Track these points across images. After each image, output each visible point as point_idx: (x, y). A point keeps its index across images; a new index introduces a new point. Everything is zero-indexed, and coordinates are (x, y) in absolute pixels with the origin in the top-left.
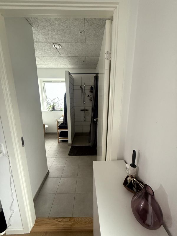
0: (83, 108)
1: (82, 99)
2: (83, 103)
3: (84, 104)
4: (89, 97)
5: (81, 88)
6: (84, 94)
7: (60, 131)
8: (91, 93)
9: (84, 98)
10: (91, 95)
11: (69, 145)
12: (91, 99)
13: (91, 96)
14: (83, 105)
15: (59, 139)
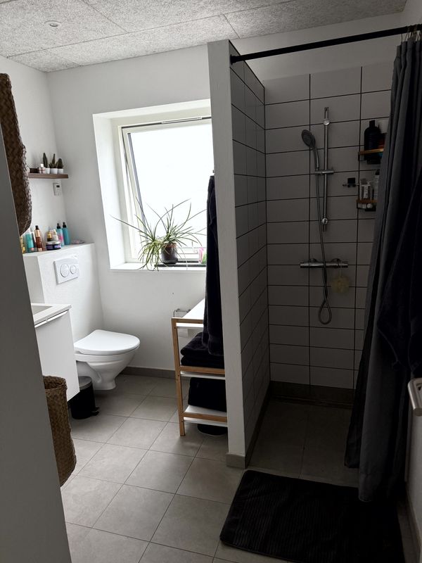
0: (316, 251)
1: (314, 202)
2: (315, 225)
3: (324, 228)
4: (353, 191)
5: (309, 139)
6: (323, 174)
8: (364, 166)
9: (325, 198)
10: (363, 175)
11: (232, 462)
12: (365, 201)
13: (364, 182)
14: (315, 238)
15: (182, 414)
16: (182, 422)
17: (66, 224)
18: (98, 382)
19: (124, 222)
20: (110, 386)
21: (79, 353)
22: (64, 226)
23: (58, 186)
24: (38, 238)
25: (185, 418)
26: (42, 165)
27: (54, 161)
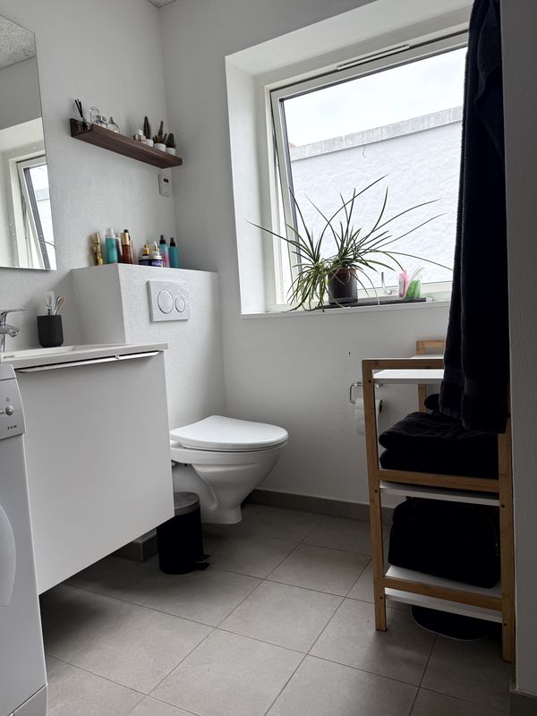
7: (394, 497)
15: (381, 582)
16: (381, 599)
17: (175, 241)
18: (210, 507)
19: (265, 228)
20: (233, 517)
21: (180, 446)
22: (172, 244)
23: (166, 181)
24: (125, 247)
25: (388, 591)
26: (141, 133)
27: (160, 132)
